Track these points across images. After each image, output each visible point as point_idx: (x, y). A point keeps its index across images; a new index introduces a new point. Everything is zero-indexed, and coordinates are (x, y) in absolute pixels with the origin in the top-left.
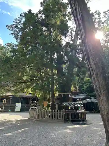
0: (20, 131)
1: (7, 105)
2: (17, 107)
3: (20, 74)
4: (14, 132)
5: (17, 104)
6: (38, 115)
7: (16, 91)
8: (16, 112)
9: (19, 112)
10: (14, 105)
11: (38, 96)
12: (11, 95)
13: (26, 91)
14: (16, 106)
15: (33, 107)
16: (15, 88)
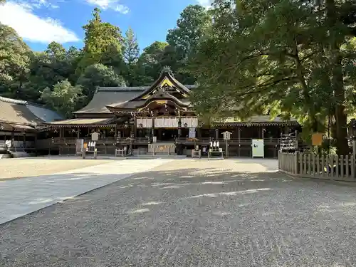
0: (254, 191)
1: (232, 142)
2: (255, 146)
3: (247, 73)
4: (241, 192)
5: (255, 142)
6: (298, 164)
7: (243, 113)
8: (255, 157)
9: (261, 157)
10: (248, 143)
11: (301, 121)
12: (233, 121)
13: (269, 111)
14: (253, 145)
15: (285, 146)
16: (241, 106)
